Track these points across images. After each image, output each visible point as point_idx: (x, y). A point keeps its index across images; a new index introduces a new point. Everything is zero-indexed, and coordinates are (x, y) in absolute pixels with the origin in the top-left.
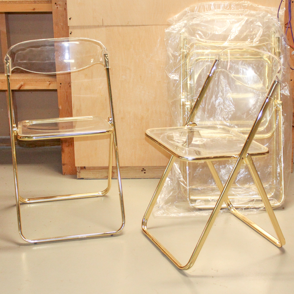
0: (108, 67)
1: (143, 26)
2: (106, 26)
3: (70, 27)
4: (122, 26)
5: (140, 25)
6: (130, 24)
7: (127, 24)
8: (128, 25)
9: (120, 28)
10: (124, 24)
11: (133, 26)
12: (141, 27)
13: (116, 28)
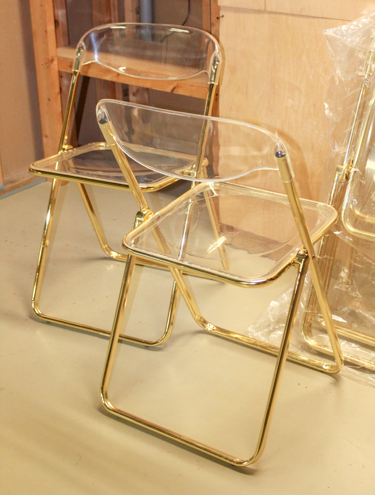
0: (213, 83)
1: (323, 20)
2: (270, 13)
3: (221, 8)
4: (293, 15)
5: (318, 18)
6: (304, 13)
7: (300, 12)
8: (301, 14)
9: (290, 18)
10: (295, 13)
11: (309, 17)
12: (320, 20)
13: (283, 17)
